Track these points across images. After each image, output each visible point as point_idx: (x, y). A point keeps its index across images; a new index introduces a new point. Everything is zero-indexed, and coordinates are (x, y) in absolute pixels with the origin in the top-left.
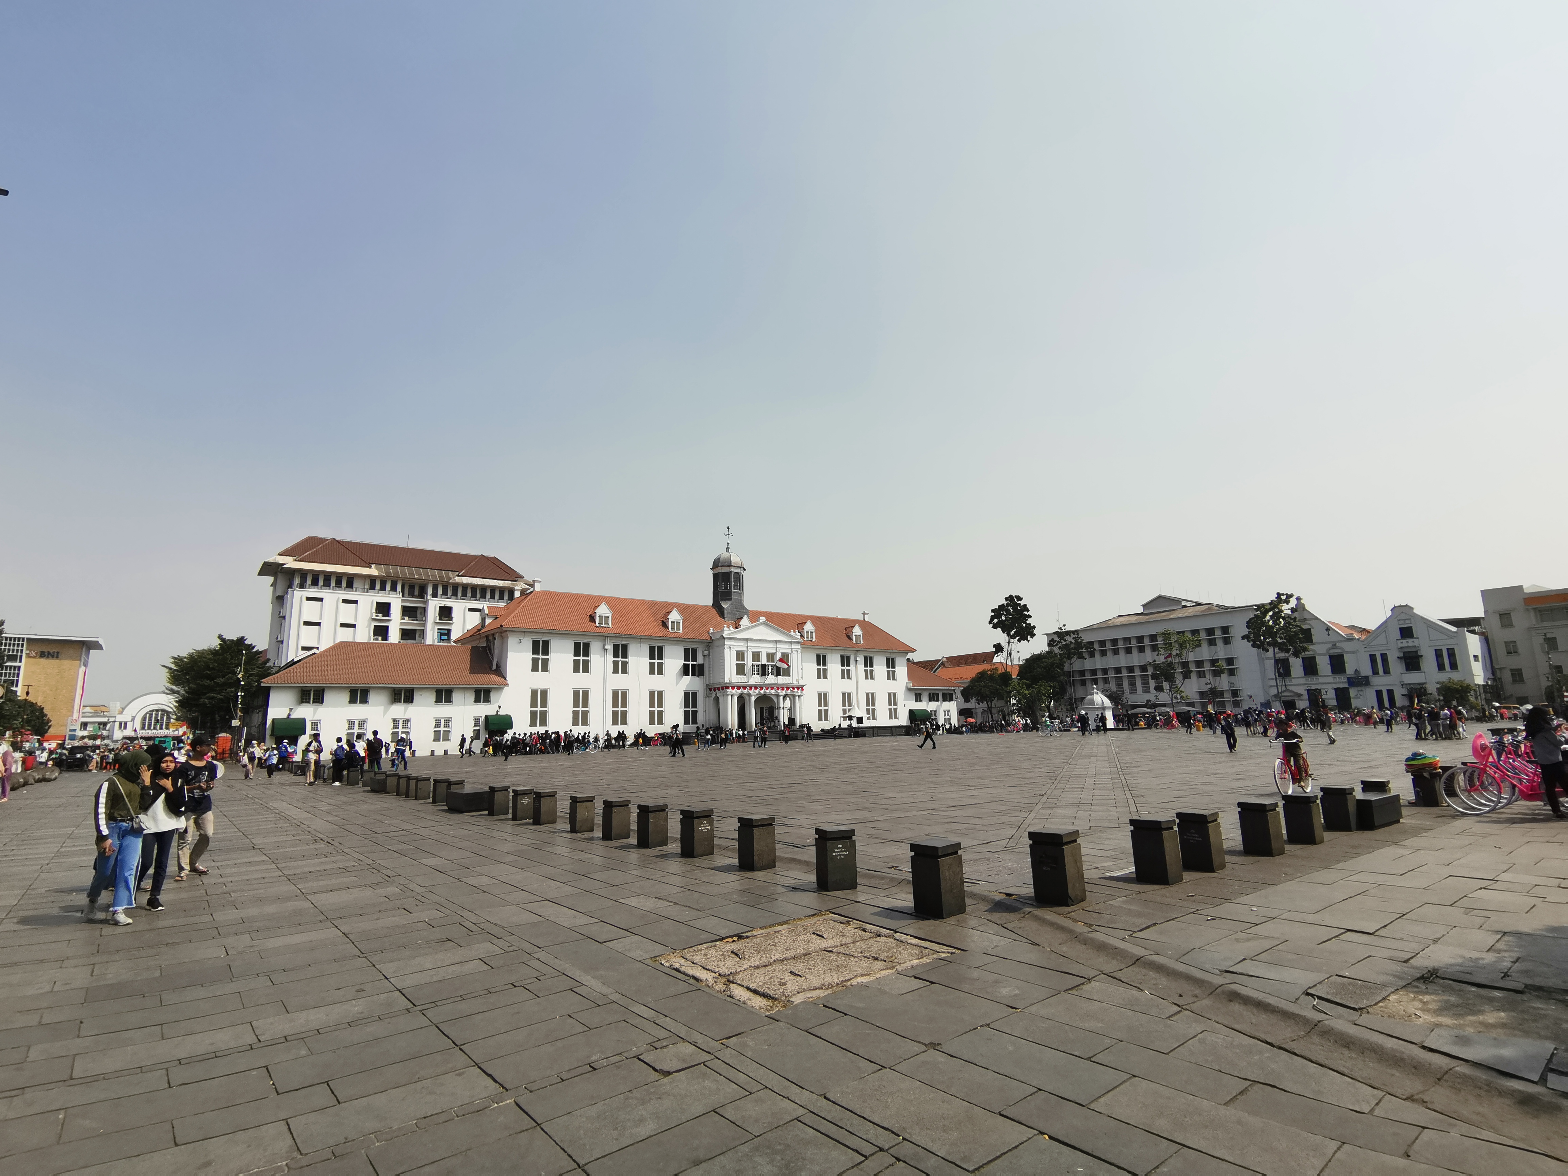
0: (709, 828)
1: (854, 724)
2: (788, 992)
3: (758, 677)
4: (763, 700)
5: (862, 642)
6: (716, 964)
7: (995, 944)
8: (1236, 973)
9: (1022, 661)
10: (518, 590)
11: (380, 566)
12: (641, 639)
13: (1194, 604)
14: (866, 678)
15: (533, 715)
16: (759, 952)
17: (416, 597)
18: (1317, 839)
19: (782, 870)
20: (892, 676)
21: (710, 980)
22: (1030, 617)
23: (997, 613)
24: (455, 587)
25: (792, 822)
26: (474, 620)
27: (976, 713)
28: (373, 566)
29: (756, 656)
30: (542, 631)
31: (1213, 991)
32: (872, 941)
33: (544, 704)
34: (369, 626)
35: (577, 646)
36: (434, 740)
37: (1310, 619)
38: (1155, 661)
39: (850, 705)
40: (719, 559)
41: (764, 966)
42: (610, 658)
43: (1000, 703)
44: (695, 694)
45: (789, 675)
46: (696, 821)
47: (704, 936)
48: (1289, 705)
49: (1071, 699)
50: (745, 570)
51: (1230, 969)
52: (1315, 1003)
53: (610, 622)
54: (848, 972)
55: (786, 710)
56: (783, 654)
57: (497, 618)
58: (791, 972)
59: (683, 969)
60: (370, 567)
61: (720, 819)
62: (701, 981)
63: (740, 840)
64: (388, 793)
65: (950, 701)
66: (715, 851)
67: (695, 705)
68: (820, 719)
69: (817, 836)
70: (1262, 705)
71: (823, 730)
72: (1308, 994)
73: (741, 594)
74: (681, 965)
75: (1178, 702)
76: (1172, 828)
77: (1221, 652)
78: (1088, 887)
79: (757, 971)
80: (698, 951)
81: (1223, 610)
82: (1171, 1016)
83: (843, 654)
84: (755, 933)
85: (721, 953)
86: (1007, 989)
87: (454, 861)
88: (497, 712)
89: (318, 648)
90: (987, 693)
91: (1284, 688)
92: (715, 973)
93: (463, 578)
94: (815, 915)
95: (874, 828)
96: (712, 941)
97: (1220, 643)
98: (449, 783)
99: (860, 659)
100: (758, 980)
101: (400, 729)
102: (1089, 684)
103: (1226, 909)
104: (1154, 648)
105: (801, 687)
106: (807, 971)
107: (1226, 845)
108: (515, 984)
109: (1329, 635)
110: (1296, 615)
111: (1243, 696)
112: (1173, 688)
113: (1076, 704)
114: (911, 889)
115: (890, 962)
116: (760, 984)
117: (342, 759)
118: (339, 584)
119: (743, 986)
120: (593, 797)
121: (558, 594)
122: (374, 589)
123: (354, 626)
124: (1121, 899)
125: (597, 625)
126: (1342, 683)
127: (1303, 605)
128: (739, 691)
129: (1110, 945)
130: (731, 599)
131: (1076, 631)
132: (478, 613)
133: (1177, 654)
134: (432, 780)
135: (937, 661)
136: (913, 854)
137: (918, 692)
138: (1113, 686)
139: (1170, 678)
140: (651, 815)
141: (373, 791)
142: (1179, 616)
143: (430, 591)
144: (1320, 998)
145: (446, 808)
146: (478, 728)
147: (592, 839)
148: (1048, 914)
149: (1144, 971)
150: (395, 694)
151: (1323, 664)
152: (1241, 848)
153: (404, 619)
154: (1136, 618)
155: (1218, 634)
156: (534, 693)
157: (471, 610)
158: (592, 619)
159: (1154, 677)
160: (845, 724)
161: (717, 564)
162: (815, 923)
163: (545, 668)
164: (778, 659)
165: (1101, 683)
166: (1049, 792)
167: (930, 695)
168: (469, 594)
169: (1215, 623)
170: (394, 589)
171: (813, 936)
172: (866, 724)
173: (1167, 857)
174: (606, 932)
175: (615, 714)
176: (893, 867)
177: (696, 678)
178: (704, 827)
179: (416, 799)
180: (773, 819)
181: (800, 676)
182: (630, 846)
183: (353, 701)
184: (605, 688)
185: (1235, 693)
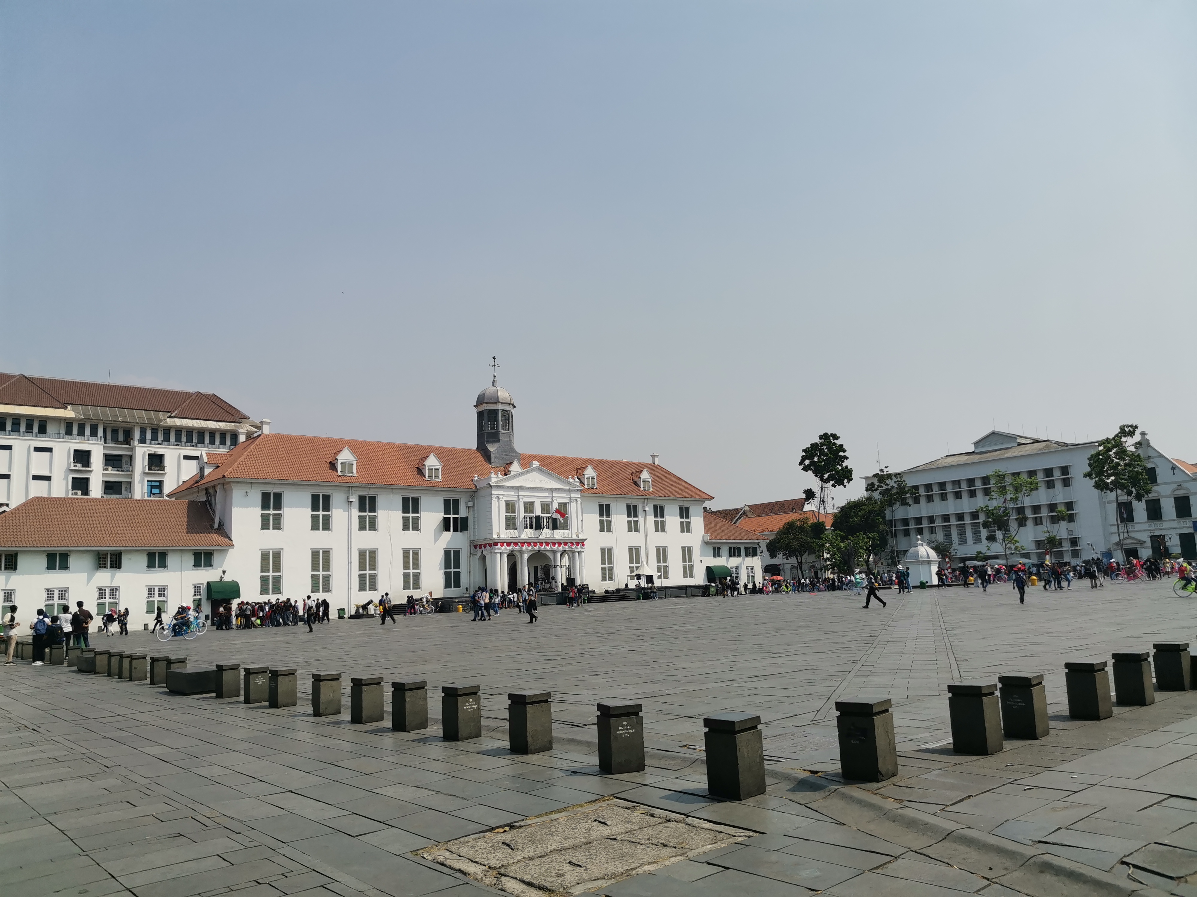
0: (475, 706)
1: (643, 584)
2: (567, 883)
3: (531, 531)
4: (536, 556)
5: (651, 489)
6: (485, 856)
7: (797, 825)
8: (1050, 843)
9: (837, 508)
10: (243, 433)
11: (77, 407)
12: (392, 488)
13: (1031, 441)
14: (657, 530)
15: (264, 581)
16: (534, 843)
17: (121, 443)
18: (1148, 700)
19: (559, 752)
20: (686, 528)
21: (479, 873)
22: (847, 458)
23: (810, 452)
24: (167, 431)
25: (571, 698)
26: (190, 470)
27: (784, 570)
28: (69, 407)
29: (529, 507)
30: (274, 481)
31: (1025, 862)
32: (660, 827)
33: (277, 567)
34: (66, 478)
35: (315, 498)
36: (147, 612)
37: (1154, 457)
38: (987, 506)
39: (638, 561)
40: (484, 394)
41: (540, 857)
42: (355, 513)
43: (811, 558)
44: (457, 553)
45: (568, 529)
46: (460, 699)
47: (473, 827)
48: (1132, 553)
49: (892, 551)
50: (515, 407)
51: (1044, 840)
52: (1130, 872)
53: (355, 470)
54: (633, 860)
55: (564, 570)
56: (560, 504)
57: (218, 467)
58: (570, 863)
59: (448, 862)
60: (66, 408)
61: (487, 696)
62: (469, 874)
63: (512, 720)
64: (99, 673)
65: (753, 556)
66: (483, 732)
67: (457, 565)
68: (604, 579)
69: (599, 713)
70: (1103, 554)
71: (607, 592)
72: (1123, 863)
73: (510, 435)
74: (446, 858)
75: (1012, 554)
76: (993, 693)
77: (1060, 495)
78: (900, 761)
79: (532, 862)
80: (464, 843)
81: (1063, 448)
82: (979, 890)
83: (629, 503)
84: (528, 822)
85: (491, 845)
86: (808, 872)
87: (180, 750)
88: (221, 578)
89: (7, 505)
90: (797, 546)
91: (1126, 535)
92: (485, 865)
93: (177, 420)
94: (597, 800)
95: (665, 703)
96: (481, 832)
97: (1059, 485)
98: (169, 662)
99: (650, 509)
100: (533, 873)
101: (108, 600)
102: (913, 534)
103: (1045, 778)
104: (987, 492)
105: (581, 542)
106: (588, 860)
107: (1051, 710)
108: (259, 881)
109: (1174, 474)
110: (1140, 452)
111: (1083, 545)
112: (1008, 538)
113: (898, 558)
114: (704, 769)
115: (681, 848)
116: (536, 876)
117: (43, 635)
118: (29, 428)
119: (516, 878)
120: (340, 675)
121: (290, 438)
122: (71, 434)
123: (48, 478)
124: (935, 772)
125: (339, 473)
126: (1188, 527)
127: (1148, 440)
128: (510, 548)
129: (920, 820)
130: (498, 441)
131: (899, 474)
132: (194, 462)
133: (1011, 498)
134: (148, 658)
135: (737, 511)
136: (707, 730)
137: (717, 546)
138: (940, 536)
139: (1003, 526)
140: (408, 694)
141: (80, 671)
142: (1014, 454)
143: (137, 435)
144: (1135, 866)
145: (166, 690)
146: (198, 597)
147: (339, 723)
148: (856, 791)
149: (955, 846)
150: (100, 558)
151: (1168, 507)
152: (1067, 713)
153: (106, 469)
154: (966, 458)
155: (1057, 474)
156: (265, 555)
157: (186, 457)
158: (333, 466)
159: (985, 525)
160: (632, 584)
161: (481, 400)
162: (597, 810)
163: (278, 526)
164: (554, 509)
165: (926, 533)
166: (864, 659)
167: (730, 549)
168: (184, 439)
169: (1055, 462)
170: (94, 433)
171: (595, 823)
172: (657, 583)
173: (987, 725)
174: (358, 825)
175: (362, 578)
176: (685, 746)
177: (458, 534)
178: (467, 706)
179: (131, 680)
180: (549, 695)
181: (580, 529)
182: (384, 730)
183: (51, 567)
184: (349, 548)
185: (1074, 542)
